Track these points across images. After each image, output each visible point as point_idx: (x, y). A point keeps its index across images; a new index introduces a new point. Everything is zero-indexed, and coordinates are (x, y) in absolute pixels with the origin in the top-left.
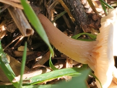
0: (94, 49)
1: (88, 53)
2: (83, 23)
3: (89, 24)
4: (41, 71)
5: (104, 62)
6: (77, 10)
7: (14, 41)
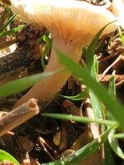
0: (62, 36)
1: (68, 45)
2: (28, 55)
3: (30, 46)
4: (89, 110)
5: (80, 16)
6: (9, 61)
7: (45, 149)
